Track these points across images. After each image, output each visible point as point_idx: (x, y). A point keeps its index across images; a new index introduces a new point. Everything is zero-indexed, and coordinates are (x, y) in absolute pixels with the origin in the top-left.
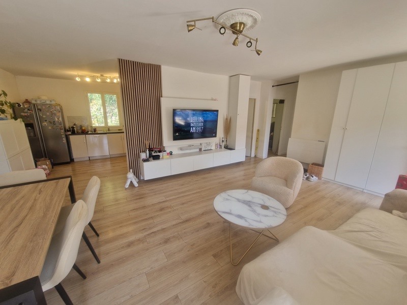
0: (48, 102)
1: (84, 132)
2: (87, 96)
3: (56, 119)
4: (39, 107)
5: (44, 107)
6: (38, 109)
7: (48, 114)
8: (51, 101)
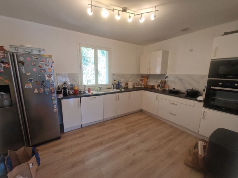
0: (35, 52)
1: (77, 94)
2: (80, 50)
3: (47, 78)
4: (21, 59)
5: (29, 59)
6: (19, 62)
7: (35, 69)
8: (39, 51)
